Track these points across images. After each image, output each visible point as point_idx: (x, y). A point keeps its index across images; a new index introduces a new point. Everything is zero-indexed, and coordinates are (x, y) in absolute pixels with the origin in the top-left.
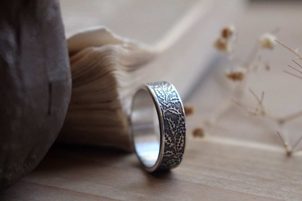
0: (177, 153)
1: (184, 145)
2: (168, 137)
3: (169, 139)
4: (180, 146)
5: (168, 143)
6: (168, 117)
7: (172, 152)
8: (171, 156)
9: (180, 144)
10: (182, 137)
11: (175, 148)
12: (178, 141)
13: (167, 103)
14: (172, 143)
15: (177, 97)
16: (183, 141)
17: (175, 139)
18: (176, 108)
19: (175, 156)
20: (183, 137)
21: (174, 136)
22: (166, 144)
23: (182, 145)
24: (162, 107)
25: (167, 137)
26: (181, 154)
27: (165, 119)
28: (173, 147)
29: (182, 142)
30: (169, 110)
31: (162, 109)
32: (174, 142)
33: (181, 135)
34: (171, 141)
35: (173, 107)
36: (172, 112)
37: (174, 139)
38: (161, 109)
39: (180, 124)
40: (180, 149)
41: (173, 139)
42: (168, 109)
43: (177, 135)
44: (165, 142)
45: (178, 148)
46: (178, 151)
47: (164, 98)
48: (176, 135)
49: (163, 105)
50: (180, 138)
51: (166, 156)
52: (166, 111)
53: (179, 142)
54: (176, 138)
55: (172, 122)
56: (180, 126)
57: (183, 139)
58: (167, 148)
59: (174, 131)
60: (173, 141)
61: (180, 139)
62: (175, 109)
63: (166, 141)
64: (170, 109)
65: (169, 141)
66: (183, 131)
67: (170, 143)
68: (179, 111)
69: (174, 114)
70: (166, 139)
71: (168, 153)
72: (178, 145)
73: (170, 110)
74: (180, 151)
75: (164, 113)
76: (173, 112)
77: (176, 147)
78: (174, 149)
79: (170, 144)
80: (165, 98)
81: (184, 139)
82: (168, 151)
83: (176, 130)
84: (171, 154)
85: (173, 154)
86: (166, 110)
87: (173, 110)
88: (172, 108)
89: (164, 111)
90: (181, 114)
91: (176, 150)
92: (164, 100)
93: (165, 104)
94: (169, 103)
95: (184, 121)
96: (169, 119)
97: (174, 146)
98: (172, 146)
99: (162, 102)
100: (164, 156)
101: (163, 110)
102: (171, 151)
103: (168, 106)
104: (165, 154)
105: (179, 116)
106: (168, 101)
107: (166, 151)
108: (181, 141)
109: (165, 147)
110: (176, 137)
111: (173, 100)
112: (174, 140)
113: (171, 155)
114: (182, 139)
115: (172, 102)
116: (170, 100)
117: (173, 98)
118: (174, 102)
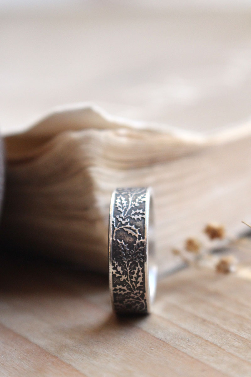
0: (135, 291)
1: (144, 279)
2: (117, 266)
3: (119, 269)
4: (138, 281)
5: (118, 275)
6: (121, 238)
7: (125, 288)
8: (125, 294)
9: (137, 278)
10: (139, 268)
11: (129, 282)
12: (133, 273)
13: (124, 218)
14: (124, 276)
15: (144, 210)
16: (141, 274)
17: (129, 271)
18: (136, 227)
19: (132, 295)
20: (141, 269)
21: (126, 265)
22: (114, 276)
23: (140, 280)
24: (114, 223)
25: (115, 266)
26: (141, 292)
27: (115, 240)
28: (127, 281)
29: (140, 276)
30: (124, 229)
31: (115, 225)
32: (127, 275)
33: (137, 266)
34: (121, 272)
35: (131, 225)
36: (127, 232)
37: (127, 269)
38: (113, 225)
39: (136, 250)
40: (138, 285)
41: (125, 270)
42: (122, 227)
43: (131, 264)
44: (113, 273)
45: (134, 283)
46: (136, 288)
47: (123, 211)
48: (129, 265)
49: (117, 220)
50: (135, 269)
51: (117, 293)
52: (118, 229)
53: (135, 275)
54: (129, 269)
55: (124, 245)
56: (136, 252)
57: (141, 271)
58: (116, 282)
59: (126, 258)
60: (125, 273)
61: (136, 271)
62: (133, 227)
63: (114, 271)
64: (126, 226)
65: (118, 272)
66: (141, 260)
67: (120, 274)
68: (139, 231)
69: (131, 234)
70: (114, 269)
71: (120, 290)
72: (134, 280)
73: (126, 228)
74: (139, 288)
75: (115, 231)
76: (130, 231)
77: (132, 282)
78: (129, 284)
79: (121, 277)
80: (126, 210)
81: (143, 271)
82: (119, 285)
83: (129, 257)
84: (124, 290)
85: (128, 291)
86: (120, 228)
87: (130, 228)
88: (128, 226)
89: (116, 229)
90: (141, 235)
91: (131, 286)
92: (121, 213)
93: (120, 220)
94: (128, 217)
95: (143, 246)
96: (121, 241)
97: (127, 279)
98: (124, 279)
99: (118, 217)
100: (115, 292)
101: (115, 227)
102: (123, 286)
103: (123, 222)
104: (116, 290)
105: (136, 238)
106: (127, 215)
107: (116, 286)
108: (137, 274)
109: (114, 280)
110: (129, 267)
111: (136, 214)
112: (127, 272)
113: (126, 292)
114: (139, 271)
115: (133, 217)
116: (132, 214)
117: (138, 211)
118: (136, 217)
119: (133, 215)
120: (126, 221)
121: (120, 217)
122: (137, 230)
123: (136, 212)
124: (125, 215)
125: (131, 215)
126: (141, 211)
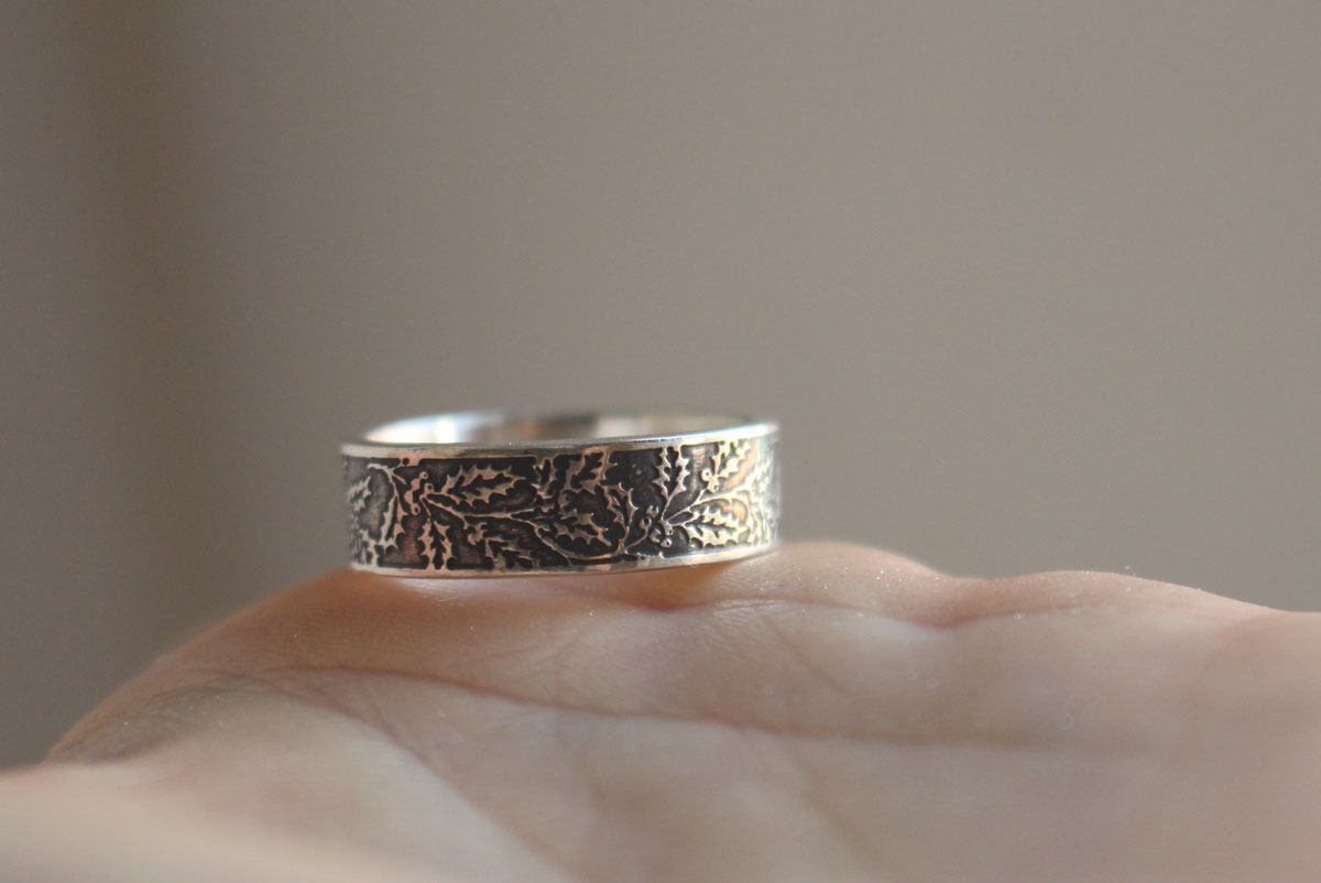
1: (711, 548)
2: (738, 456)
3: (734, 466)
4: (704, 529)
5: (717, 459)
7: (680, 487)
9: (711, 524)
10: (734, 529)
11: (699, 500)
12: (727, 513)
13: (421, 497)
14: (718, 483)
15: (450, 565)
18: (401, 538)
27: (368, 468)
28: (702, 491)
30: (393, 500)
31: (399, 466)
35: (405, 521)
36: (386, 510)
38: (399, 460)
40: (692, 532)
42: (396, 493)
45: (696, 515)
46: (683, 523)
47: (444, 491)
49: (412, 471)
52: (391, 480)
53: (718, 518)
60: (725, 486)
61: (729, 520)
62: (399, 529)
63: (726, 448)
65: (724, 461)
67: (720, 469)
68: (392, 549)
72: (707, 515)
73: (396, 504)
74: (680, 534)
75: (385, 469)
76: (388, 518)
77: (701, 508)
79: (713, 472)
80: (448, 502)
84: (672, 486)
86: (394, 484)
88: (401, 513)
89: (390, 471)
91: (689, 508)
92: (438, 488)
93: (416, 484)
94: (424, 510)
96: (368, 489)
97: (708, 492)
99: (423, 475)
101: (393, 469)
103: (409, 496)
106: (432, 507)
108: (723, 526)
109: (703, 449)
110: (737, 497)
112: (726, 493)
113: (664, 490)
114: (729, 530)
115: (427, 528)
116: (435, 523)
117: (447, 544)
118: (427, 539)
119: (433, 528)
120: (414, 506)
121: (423, 482)
122: (392, 542)
123: (443, 539)
124: (431, 502)
125: (432, 521)
126: (447, 556)
